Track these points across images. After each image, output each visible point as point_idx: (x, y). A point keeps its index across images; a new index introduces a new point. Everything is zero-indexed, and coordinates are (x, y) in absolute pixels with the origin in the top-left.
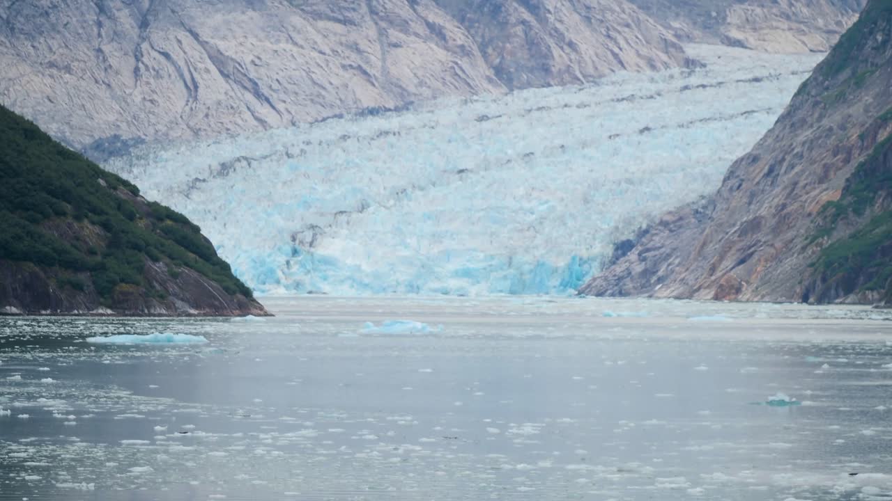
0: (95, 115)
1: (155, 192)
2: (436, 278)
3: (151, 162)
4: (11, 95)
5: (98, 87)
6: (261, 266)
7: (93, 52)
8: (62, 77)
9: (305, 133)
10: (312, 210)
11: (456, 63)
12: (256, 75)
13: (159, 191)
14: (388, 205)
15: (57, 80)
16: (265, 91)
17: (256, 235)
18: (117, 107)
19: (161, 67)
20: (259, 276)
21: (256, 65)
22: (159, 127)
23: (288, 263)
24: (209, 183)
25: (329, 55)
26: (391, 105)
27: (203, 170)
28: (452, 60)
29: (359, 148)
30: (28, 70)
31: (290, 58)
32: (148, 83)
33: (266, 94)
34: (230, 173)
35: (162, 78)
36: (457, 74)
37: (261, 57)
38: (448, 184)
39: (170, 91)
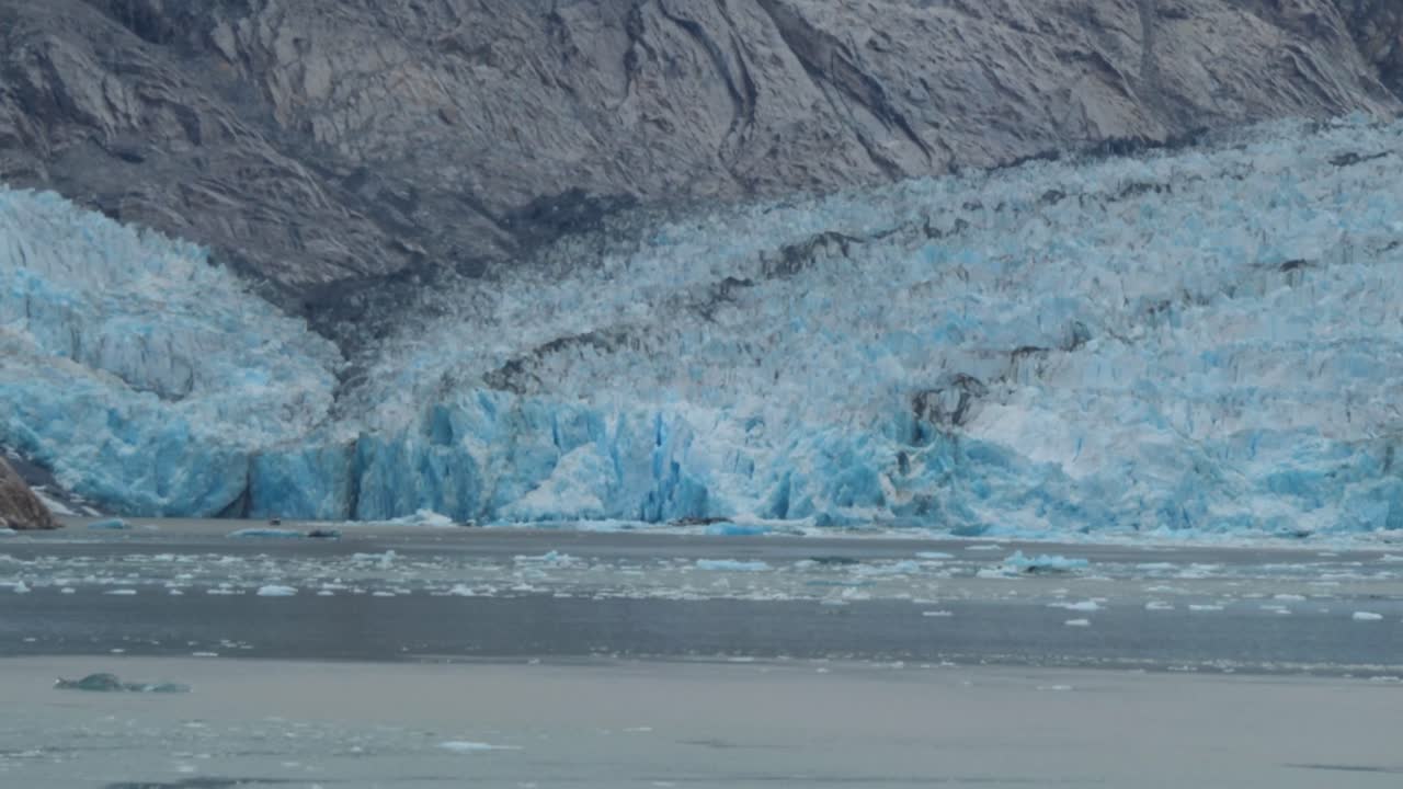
0: (540, 150)
1: (644, 307)
2: (1225, 493)
3: (643, 245)
4: (362, 108)
5: (548, 93)
6: (843, 466)
7: (540, 21)
8: (471, 71)
9: (974, 187)
10: (968, 344)
11: (1298, 51)
12: (878, 69)
13: (651, 305)
14: (1130, 336)
15: (461, 78)
16: (898, 104)
17: (836, 398)
18: (587, 135)
19: (680, 53)
20: (840, 486)
21: (878, 50)
22: (673, 175)
23: (902, 458)
24: (754, 289)
25: (1032, 32)
26: (1159, 133)
27: (748, 260)
28: (1290, 43)
29: (1080, 218)
30: (401, 55)
31: (951, 37)
32: (652, 85)
33: (899, 109)
34: (804, 266)
35: (682, 75)
36: (1298, 74)
37: (890, 33)
38: (1263, 292)
39: (699, 102)
